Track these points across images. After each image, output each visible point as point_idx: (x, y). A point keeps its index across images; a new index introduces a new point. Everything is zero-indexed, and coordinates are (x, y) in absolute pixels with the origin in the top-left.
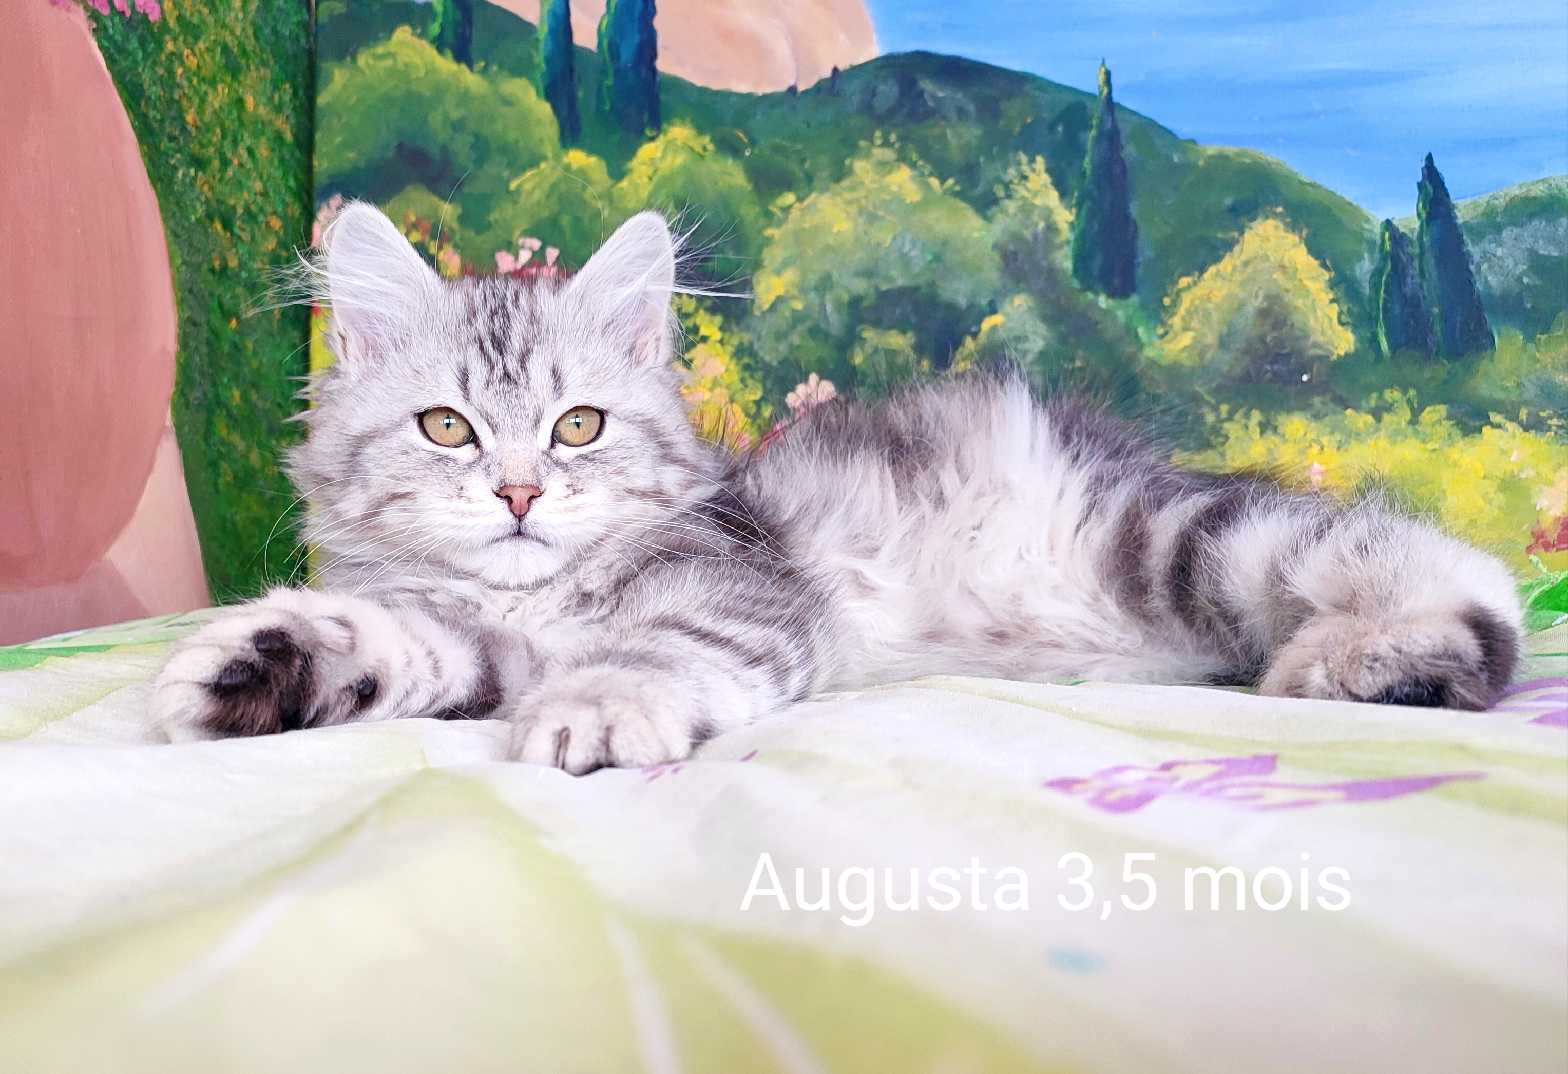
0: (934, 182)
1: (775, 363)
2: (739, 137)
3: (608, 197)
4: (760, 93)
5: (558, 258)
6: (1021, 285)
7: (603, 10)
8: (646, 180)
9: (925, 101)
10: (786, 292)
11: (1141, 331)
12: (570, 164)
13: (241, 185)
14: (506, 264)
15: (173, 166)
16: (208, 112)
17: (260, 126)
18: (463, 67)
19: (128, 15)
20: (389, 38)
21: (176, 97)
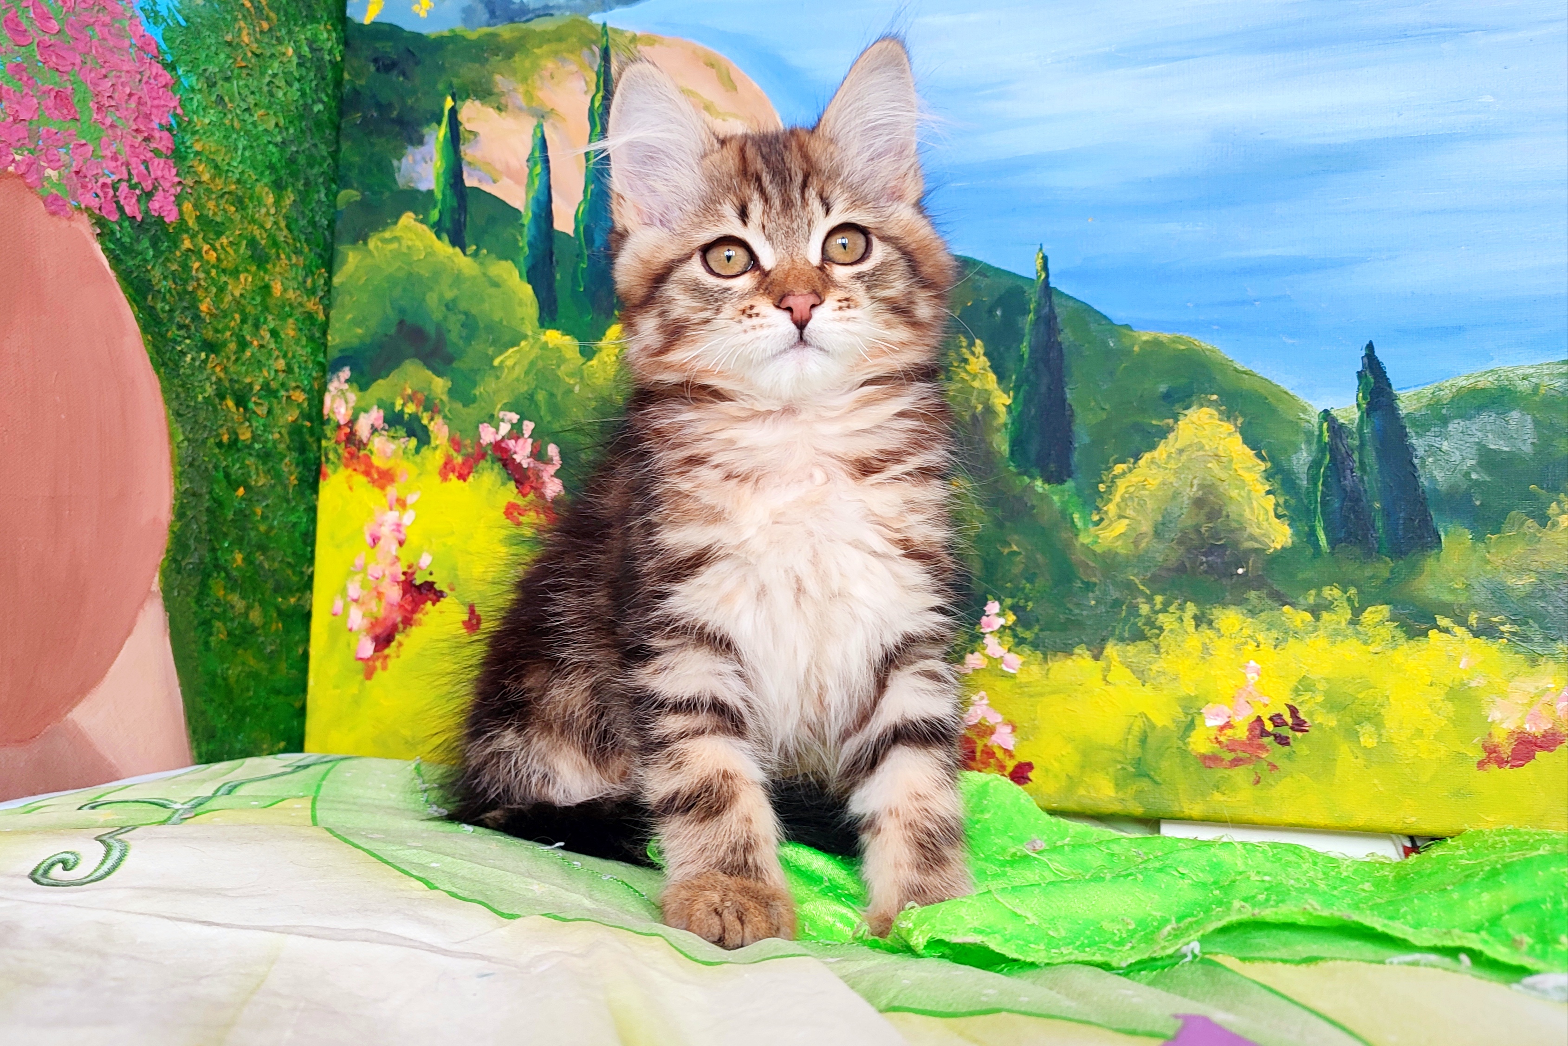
3: (578, 373)
5: (533, 430)
7: (581, 198)
8: (613, 357)
11: (1076, 516)
12: (546, 343)
13: (260, 364)
14: (488, 435)
15: (181, 351)
16: (226, 300)
17: (287, 309)
18: (458, 250)
19: (139, 219)
20: (395, 223)
21: (190, 289)
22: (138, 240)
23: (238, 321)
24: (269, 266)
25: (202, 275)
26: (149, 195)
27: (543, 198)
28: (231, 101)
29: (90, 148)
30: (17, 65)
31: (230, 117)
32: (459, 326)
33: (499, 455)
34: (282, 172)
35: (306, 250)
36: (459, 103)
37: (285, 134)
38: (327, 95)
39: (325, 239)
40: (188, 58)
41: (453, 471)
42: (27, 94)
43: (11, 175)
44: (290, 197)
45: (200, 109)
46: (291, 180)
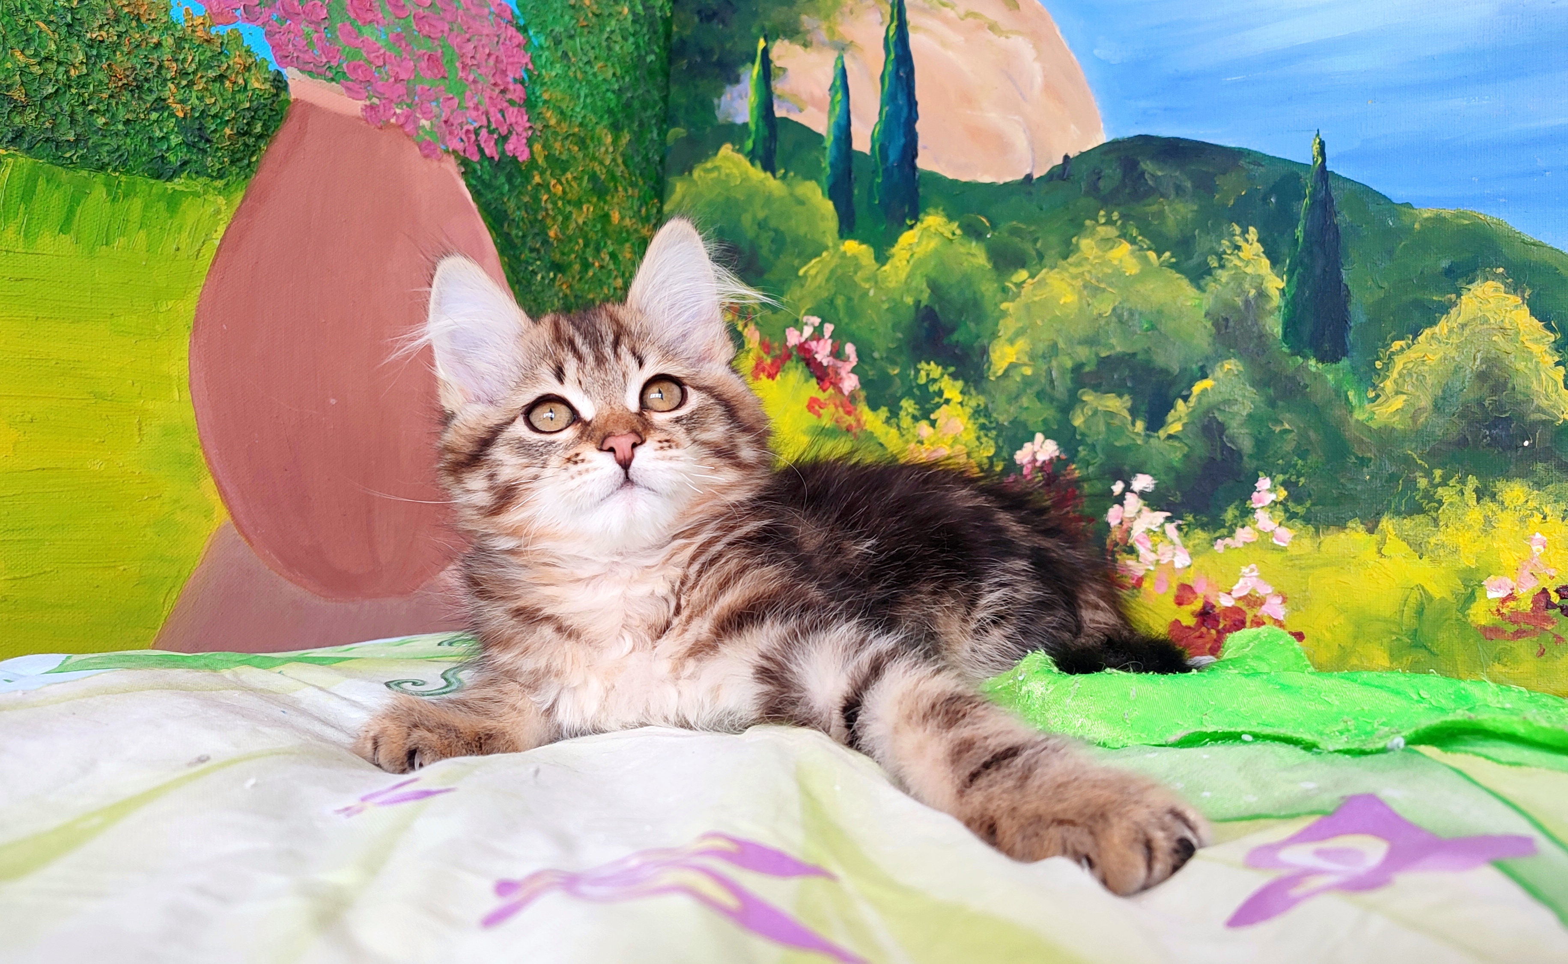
0: (1152, 255)
1: (1006, 424)
2: (982, 222)
3: (874, 279)
4: (1001, 182)
5: (833, 332)
6: (1232, 350)
7: (876, 119)
8: (905, 263)
9: (1146, 180)
10: (1018, 359)
11: (1351, 394)
12: (845, 253)
13: (601, 283)
14: (793, 338)
15: (533, 271)
16: (571, 227)
17: (624, 235)
18: (769, 174)
19: (496, 159)
20: (716, 154)
21: (540, 217)
22: (496, 177)
23: (582, 245)
24: (608, 198)
25: (550, 206)
26: (505, 138)
27: (843, 122)
28: (575, 55)
29: (456, 100)
30: (398, 35)
31: (573, 69)
32: (769, 242)
33: (802, 355)
34: (619, 116)
35: (641, 183)
36: (770, 43)
37: (621, 82)
38: (659, 47)
39: (657, 173)
40: (538, 21)
41: (763, 370)
42: (405, 58)
43: (392, 124)
44: (626, 137)
45: (548, 63)
46: (626, 122)
